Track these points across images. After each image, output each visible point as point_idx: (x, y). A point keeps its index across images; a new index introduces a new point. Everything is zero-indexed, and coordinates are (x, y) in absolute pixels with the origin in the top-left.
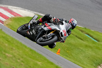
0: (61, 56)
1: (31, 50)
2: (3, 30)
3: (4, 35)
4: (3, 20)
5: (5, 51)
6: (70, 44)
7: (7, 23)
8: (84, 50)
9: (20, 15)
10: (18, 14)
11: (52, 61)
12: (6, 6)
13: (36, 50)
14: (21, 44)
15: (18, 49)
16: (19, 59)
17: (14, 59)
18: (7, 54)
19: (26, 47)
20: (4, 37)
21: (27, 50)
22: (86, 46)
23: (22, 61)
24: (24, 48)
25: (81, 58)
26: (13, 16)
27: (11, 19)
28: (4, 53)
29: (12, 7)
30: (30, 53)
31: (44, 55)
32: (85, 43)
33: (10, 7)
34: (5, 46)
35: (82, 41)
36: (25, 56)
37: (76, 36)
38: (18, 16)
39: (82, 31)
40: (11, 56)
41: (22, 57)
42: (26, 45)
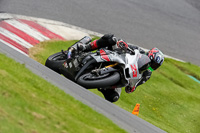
0: (140, 118)
1: (82, 106)
2: (27, 66)
3: (29, 77)
4: (28, 45)
5: (30, 108)
6: (160, 94)
7: (35, 53)
8: (186, 106)
9: (60, 37)
10: (57, 36)
11: (122, 128)
12: (33, 19)
13: (92, 106)
14: (63, 94)
15: (57, 103)
16: (59, 123)
17: (48, 122)
18: (34, 114)
19: (72, 99)
20: (28, 81)
21: (75, 106)
22: (191, 99)
23: (65, 128)
24: (69, 101)
25: (180, 121)
26: (48, 39)
27: (43, 44)
28: (28, 111)
29: (44, 20)
30: (80, 111)
31: (107, 115)
32: (188, 92)
33: (41, 21)
34: (31, 97)
35: (182, 89)
36: (70, 118)
37: (171, 79)
38: (58, 40)
39: (182, 69)
40: (43, 117)
41: (65, 120)
42: (73, 95)
